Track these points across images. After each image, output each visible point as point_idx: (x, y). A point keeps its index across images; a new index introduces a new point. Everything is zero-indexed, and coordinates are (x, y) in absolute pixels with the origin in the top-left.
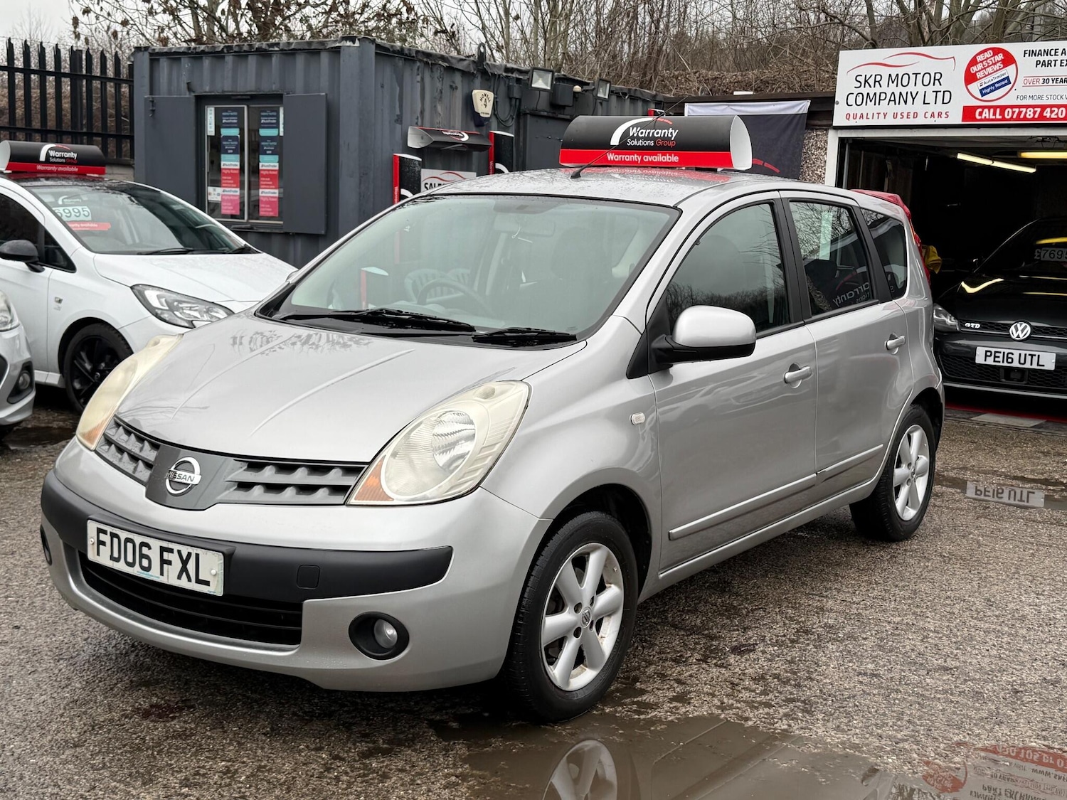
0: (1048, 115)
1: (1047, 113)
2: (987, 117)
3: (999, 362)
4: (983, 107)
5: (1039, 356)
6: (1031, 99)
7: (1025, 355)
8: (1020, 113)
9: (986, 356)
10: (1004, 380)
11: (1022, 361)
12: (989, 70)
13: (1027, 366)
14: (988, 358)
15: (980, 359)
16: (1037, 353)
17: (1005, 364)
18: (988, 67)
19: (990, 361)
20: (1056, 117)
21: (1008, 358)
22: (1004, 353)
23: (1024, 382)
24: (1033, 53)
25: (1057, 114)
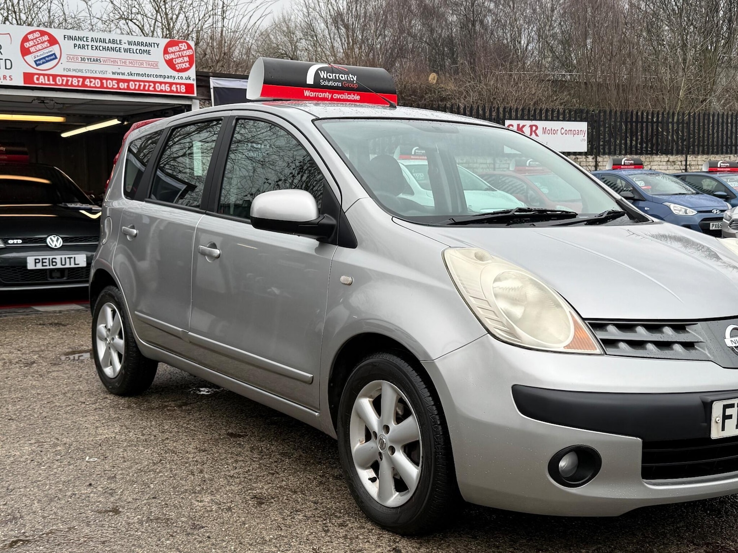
0: (88, 84)
1: (87, 82)
2: (44, 82)
3: (46, 266)
4: (39, 75)
5: (75, 258)
6: (74, 72)
7: (65, 258)
8: (68, 81)
9: (36, 263)
10: (49, 279)
11: (63, 263)
12: (39, 47)
13: (68, 266)
14: (37, 264)
15: (31, 265)
16: (73, 256)
17: (52, 267)
18: (38, 44)
19: (39, 266)
20: (94, 86)
21: (52, 262)
22: (49, 259)
23: (65, 278)
24: (70, 38)
25: (94, 84)
